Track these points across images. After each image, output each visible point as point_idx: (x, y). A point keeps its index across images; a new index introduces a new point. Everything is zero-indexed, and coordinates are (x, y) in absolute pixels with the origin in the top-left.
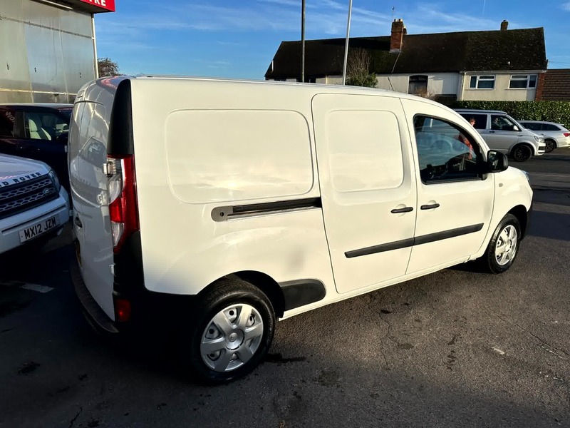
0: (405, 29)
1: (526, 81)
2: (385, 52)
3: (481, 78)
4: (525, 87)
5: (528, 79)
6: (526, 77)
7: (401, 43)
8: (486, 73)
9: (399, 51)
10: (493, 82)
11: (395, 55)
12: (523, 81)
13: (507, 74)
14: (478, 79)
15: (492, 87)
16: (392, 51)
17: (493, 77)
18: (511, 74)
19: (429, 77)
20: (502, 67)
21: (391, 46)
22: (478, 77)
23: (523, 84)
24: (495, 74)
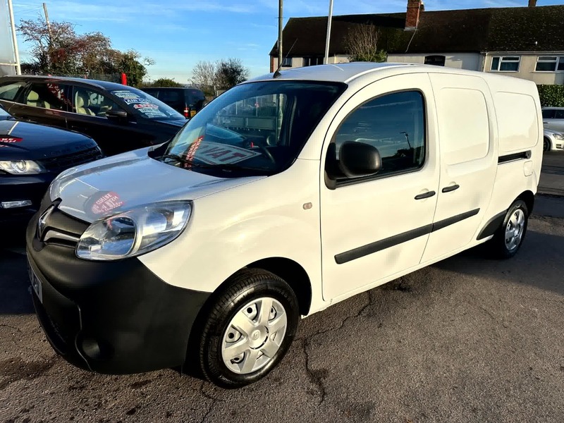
0: (422, 6)
1: (555, 63)
2: (399, 30)
3: (504, 59)
4: (554, 70)
5: (557, 61)
6: (555, 59)
7: (418, 20)
8: (510, 54)
9: (415, 29)
10: (517, 64)
11: (410, 33)
12: (551, 63)
13: (534, 55)
14: (501, 61)
15: (516, 69)
16: (407, 29)
17: (517, 59)
18: (538, 55)
19: (447, 57)
20: (528, 48)
21: (407, 23)
22: (501, 58)
23: (551, 67)
24: (520, 55)
